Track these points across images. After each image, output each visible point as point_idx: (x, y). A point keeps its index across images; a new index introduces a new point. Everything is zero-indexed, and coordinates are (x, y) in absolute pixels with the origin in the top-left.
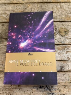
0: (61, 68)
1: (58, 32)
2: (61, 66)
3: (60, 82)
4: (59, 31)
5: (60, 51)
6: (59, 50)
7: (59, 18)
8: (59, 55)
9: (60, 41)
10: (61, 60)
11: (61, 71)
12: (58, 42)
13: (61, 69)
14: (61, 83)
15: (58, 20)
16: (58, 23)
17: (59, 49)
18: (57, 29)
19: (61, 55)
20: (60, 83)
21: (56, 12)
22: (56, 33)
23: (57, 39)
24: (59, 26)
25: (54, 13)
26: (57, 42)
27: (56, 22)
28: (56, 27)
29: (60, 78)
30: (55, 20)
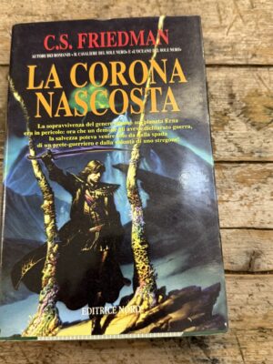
0: (249, 259)
1: (239, 111)
2: (250, 250)
3: (244, 316)
4: (244, 105)
5: (246, 189)
6: (242, 186)
7: (244, 50)
8: (241, 205)
9: (246, 146)
10: (249, 226)
11: (248, 272)
12: (241, 150)
13: (250, 264)
14: (249, 317)
15: (239, 60)
16: (241, 71)
17: (243, 181)
18: (238, 99)
19: (250, 205)
20: (245, 319)
21: (231, 27)
22: (232, 115)
23: (237, 141)
24: (245, 85)
25: (226, 30)
26: (236, 153)
27: (231, 69)
28: (231, 87)
29: (245, 301)
30: (226, 57)
